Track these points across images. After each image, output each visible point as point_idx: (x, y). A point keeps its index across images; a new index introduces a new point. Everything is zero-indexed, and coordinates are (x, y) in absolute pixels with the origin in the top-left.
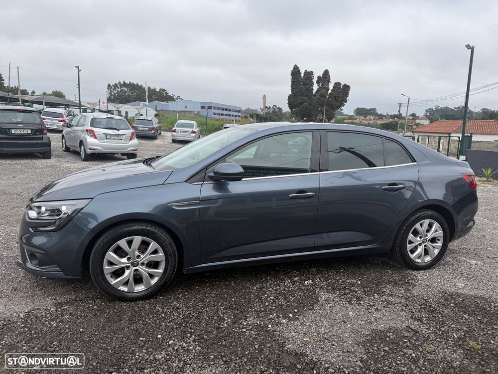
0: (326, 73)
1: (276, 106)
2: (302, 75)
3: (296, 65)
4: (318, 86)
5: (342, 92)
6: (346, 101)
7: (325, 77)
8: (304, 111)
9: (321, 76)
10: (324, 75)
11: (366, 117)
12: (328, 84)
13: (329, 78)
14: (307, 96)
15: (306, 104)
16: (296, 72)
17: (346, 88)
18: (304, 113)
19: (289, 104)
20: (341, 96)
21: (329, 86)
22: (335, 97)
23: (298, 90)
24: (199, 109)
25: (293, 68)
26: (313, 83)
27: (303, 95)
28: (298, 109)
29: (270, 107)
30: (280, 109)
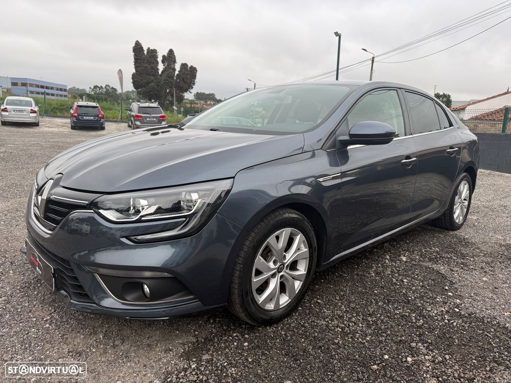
0: (171, 52)
1: (109, 86)
2: (145, 52)
3: (137, 41)
4: (164, 65)
5: (189, 74)
6: (194, 84)
7: (170, 58)
8: (152, 91)
9: (166, 55)
10: (168, 54)
11: (206, 102)
12: (174, 64)
13: (175, 58)
14: (153, 75)
15: (152, 84)
16: (138, 48)
17: (193, 71)
18: (152, 94)
19: (134, 83)
20: (189, 78)
21: (176, 67)
22: (183, 79)
23: (142, 68)
24: (10, 86)
25: (134, 43)
26: (158, 63)
27: (149, 75)
28: (145, 89)
29: (101, 87)
30: (115, 90)
